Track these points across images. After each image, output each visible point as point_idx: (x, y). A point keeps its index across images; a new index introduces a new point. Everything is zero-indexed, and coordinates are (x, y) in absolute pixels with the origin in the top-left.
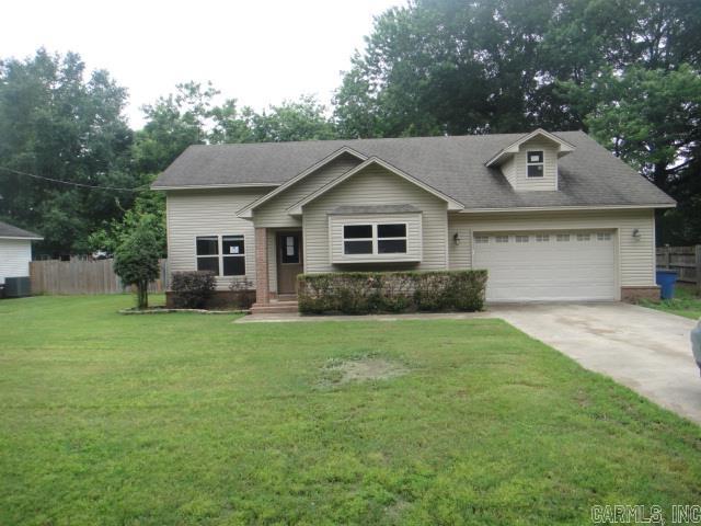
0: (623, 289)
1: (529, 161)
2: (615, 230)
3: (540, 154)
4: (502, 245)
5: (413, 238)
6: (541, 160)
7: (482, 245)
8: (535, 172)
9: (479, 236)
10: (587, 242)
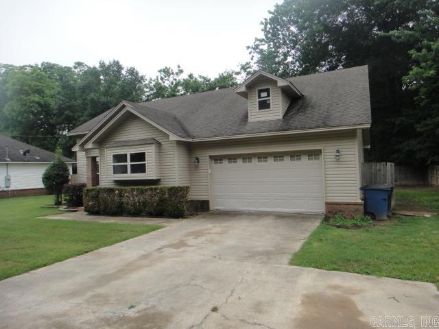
0: (327, 204)
1: (259, 97)
2: (320, 151)
3: (268, 91)
4: (232, 165)
5: (150, 161)
6: (268, 96)
7: (218, 165)
8: (264, 105)
9: (217, 159)
10: (299, 162)
